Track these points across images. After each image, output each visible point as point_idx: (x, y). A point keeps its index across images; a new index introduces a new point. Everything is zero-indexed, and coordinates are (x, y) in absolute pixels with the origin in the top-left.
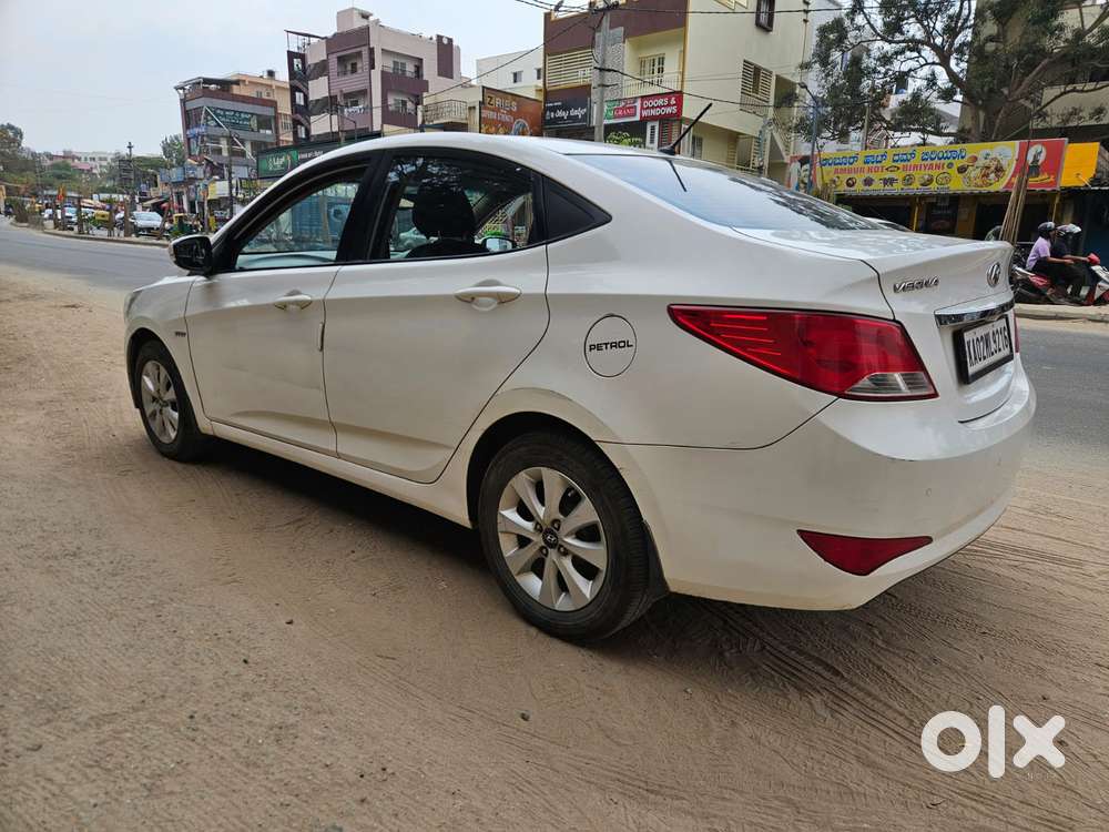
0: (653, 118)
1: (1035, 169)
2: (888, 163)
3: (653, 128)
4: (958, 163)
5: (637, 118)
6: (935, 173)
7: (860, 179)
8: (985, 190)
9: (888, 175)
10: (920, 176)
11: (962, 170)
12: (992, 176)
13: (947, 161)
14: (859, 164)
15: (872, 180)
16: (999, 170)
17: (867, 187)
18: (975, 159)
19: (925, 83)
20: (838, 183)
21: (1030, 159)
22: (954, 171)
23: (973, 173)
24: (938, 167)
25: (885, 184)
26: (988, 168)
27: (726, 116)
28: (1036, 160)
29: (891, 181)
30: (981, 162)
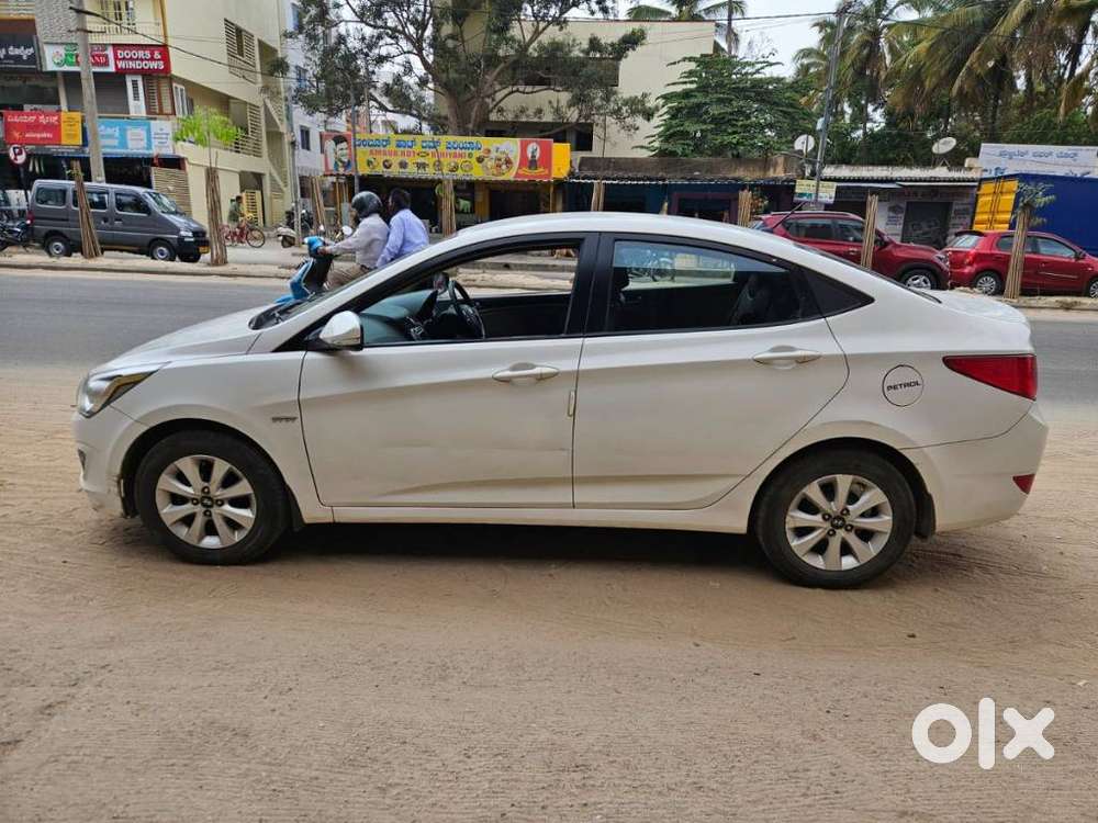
0: (134, 72)
1: (533, 164)
2: (417, 148)
3: (135, 83)
4: (477, 154)
5: (111, 69)
6: (459, 161)
7: (395, 161)
8: (500, 178)
9: (421, 160)
10: (447, 162)
11: (480, 160)
12: (504, 167)
13: (467, 152)
14: (392, 147)
15: (406, 164)
16: (508, 162)
17: (403, 170)
18: (489, 151)
19: (402, 69)
20: (375, 164)
21: (530, 155)
22: (474, 160)
23: (490, 163)
24: (461, 156)
25: (419, 168)
26: (500, 160)
27: (218, 78)
28: (533, 156)
29: (422, 166)
30: (494, 154)
